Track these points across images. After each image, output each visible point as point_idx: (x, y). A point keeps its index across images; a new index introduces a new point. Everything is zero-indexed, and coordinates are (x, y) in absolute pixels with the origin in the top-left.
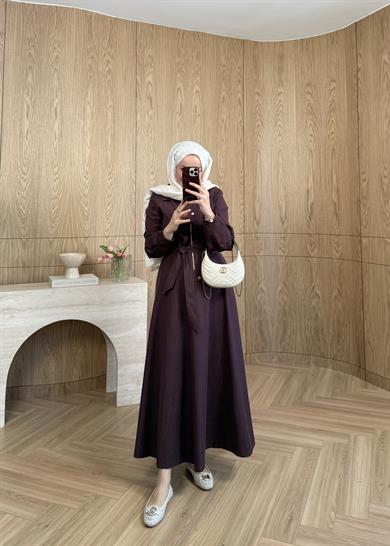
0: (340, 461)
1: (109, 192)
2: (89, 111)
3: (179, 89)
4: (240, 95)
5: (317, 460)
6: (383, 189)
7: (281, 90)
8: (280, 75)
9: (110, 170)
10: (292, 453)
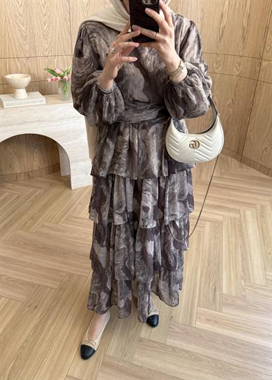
0: (238, 233)
5: (222, 233)
10: (204, 227)
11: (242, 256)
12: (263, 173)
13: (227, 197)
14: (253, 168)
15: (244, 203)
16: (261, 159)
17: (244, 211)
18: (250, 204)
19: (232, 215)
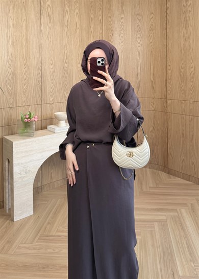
0: (180, 227)
1: (25, 77)
2: (11, 23)
3: (67, 11)
4: (100, 17)
6: (181, 75)
7: (123, 16)
8: (122, 8)
9: (24, 62)
10: (154, 227)
11: (187, 244)
12: (186, 180)
13: (165, 202)
14: (178, 177)
15: (178, 204)
16: (182, 168)
17: (180, 210)
18: (183, 204)
19: (172, 214)
